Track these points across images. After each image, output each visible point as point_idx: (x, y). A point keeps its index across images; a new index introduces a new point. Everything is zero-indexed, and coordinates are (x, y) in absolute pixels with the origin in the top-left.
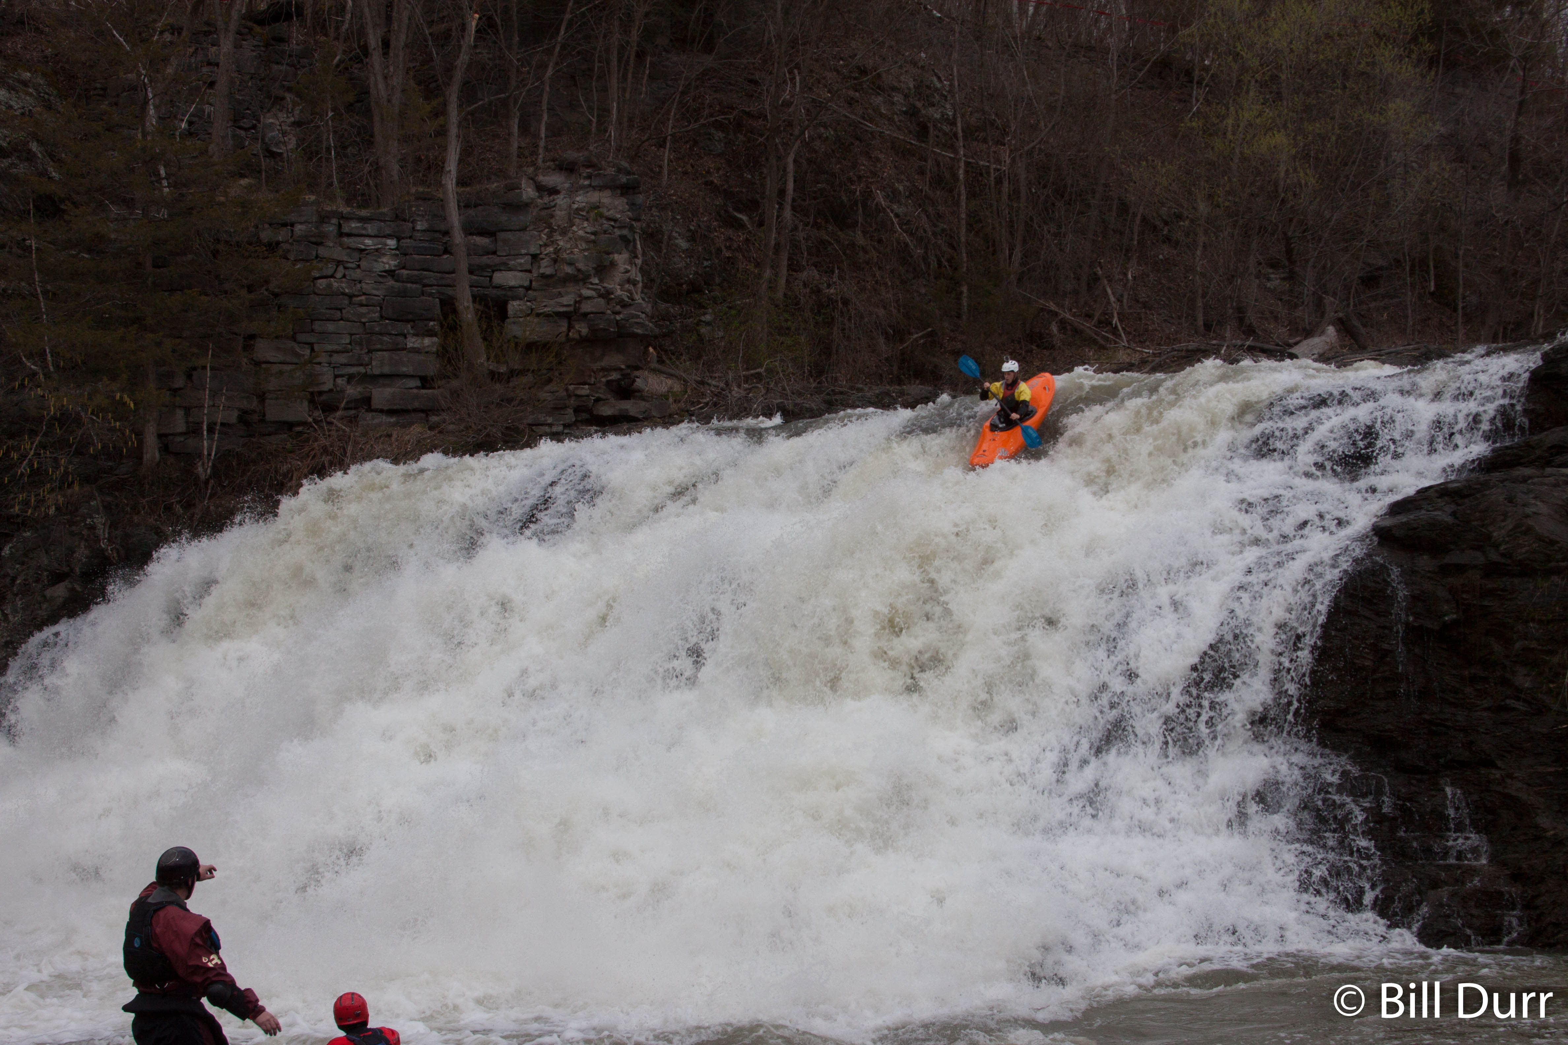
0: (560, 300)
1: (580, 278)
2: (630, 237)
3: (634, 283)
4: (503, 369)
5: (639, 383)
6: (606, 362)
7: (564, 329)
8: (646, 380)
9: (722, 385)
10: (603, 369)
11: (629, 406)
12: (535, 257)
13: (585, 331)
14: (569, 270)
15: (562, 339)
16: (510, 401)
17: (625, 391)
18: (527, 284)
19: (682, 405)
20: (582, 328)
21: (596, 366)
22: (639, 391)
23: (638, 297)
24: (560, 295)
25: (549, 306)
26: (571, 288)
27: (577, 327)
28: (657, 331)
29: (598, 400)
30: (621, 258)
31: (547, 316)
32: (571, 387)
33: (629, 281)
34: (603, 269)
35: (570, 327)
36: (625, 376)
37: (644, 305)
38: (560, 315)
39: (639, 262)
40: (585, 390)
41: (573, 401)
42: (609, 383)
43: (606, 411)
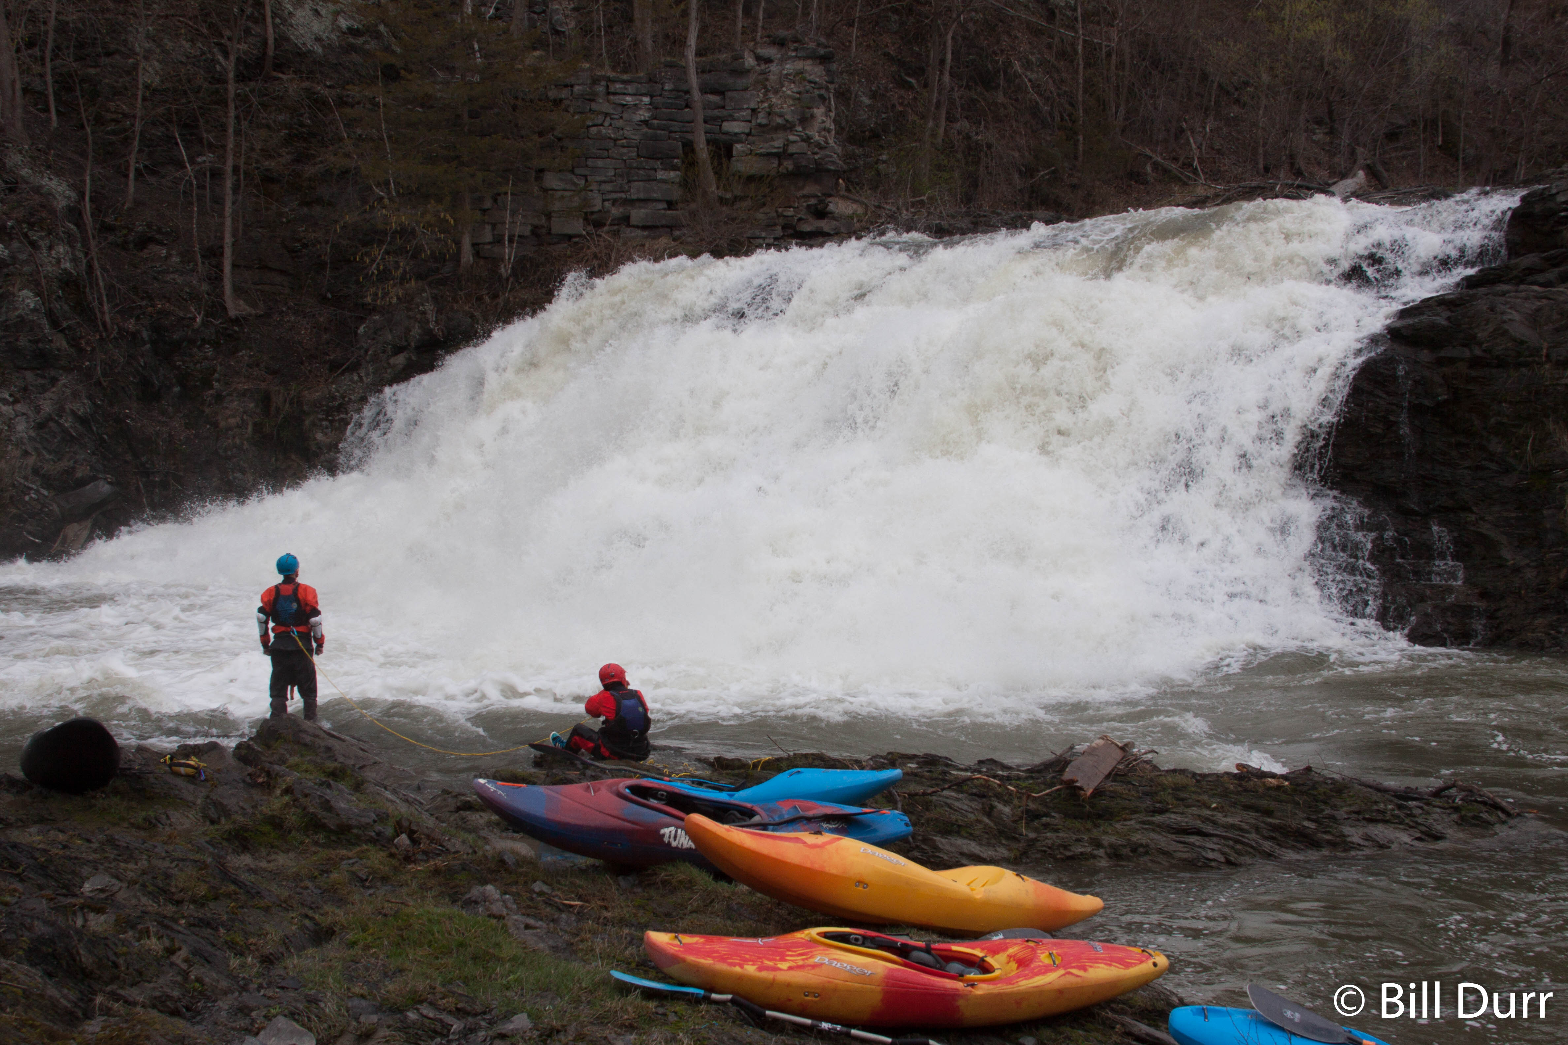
0: (772, 143)
1: (788, 127)
2: (826, 96)
3: (829, 131)
4: (729, 196)
5: (831, 207)
6: (806, 191)
7: (775, 165)
8: (837, 204)
9: (894, 209)
10: (804, 196)
11: (825, 225)
12: (754, 111)
13: (791, 168)
14: (779, 120)
15: (773, 173)
16: (733, 220)
17: (821, 213)
18: (747, 131)
19: (864, 224)
20: (789, 165)
21: (800, 193)
22: (831, 213)
23: (831, 142)
24: (772, 140)
25: (764, 148)
26: (781, 134)
27: (785, 163)
28: (845, 167)
29: (800, 219)
30: (819, 112)
31: (761, 155)
32: (780, 210)
33: (824, 129)
34: (805, 120)
35: (780, 164)
36: (821, 202)
37: (836, 147)
38: (769, 155)
39: (833, 114)
40: (790, 212)
41: (781, 221)
42: (808, 207)
43: (806, 228)
